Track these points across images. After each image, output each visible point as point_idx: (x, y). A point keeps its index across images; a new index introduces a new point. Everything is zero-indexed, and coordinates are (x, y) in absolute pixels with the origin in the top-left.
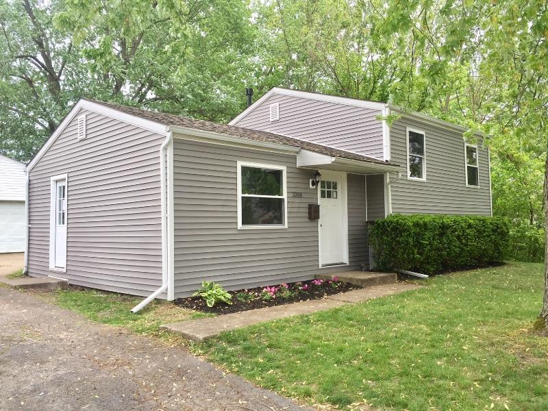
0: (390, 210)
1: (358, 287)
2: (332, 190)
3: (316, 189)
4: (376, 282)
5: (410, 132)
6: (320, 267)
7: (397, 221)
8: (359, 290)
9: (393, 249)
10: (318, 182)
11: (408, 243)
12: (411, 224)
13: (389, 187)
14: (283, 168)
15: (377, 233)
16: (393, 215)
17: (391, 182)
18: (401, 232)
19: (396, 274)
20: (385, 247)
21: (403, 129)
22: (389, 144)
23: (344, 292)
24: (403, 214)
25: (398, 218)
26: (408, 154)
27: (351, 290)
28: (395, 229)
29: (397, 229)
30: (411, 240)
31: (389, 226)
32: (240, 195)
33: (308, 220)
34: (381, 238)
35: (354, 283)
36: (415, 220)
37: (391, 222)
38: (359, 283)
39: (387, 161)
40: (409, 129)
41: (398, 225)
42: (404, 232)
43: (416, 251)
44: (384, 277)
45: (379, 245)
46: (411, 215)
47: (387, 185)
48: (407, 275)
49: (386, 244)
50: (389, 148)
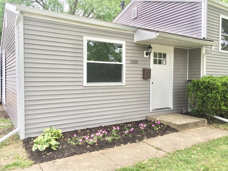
0: (204, 72)
1: (174, 130)
2: (162, 59)
3: (150, 58)
4: (189, 127)
5: (223, 19)
6: (151, 111)
7: (209, 82)
8: (175, 134)
9: (204, 102)
10: (150, 53)
11: (216, 99)
12: (220, 84)
13: (205, 56)
14: (123, 43)
15: (193, 90)
16: (207, 76)
17: (206, 53)
18: (212, 90)
19: (206, 120)
20: (198, 100)
21: (218, 16)
22: (206, 26)
23: (162, 135)
24: (214, 76)
25: (209, 79)
26: (221, 34)
27: (168, 133)
28: (207, 87)
29: (209, 87)
30: (218, 96)
31: (202, 85)
32: (85, 61)
33: (142, 79)
34: (196, 93)
35: (172, 126)
36: (224, 80)
37: (204, 82)
38: (176, 127)
39: (204, 38)
40: (222, 16)
41: (209, 84)
42: (214, 90)
43: (223, 104)
44: (196, 122)
45: (195, 98)
46: (220, 76)
47: (203, 55)
48: (215, 119)
49: (199, 98)
50: (206, 29)
